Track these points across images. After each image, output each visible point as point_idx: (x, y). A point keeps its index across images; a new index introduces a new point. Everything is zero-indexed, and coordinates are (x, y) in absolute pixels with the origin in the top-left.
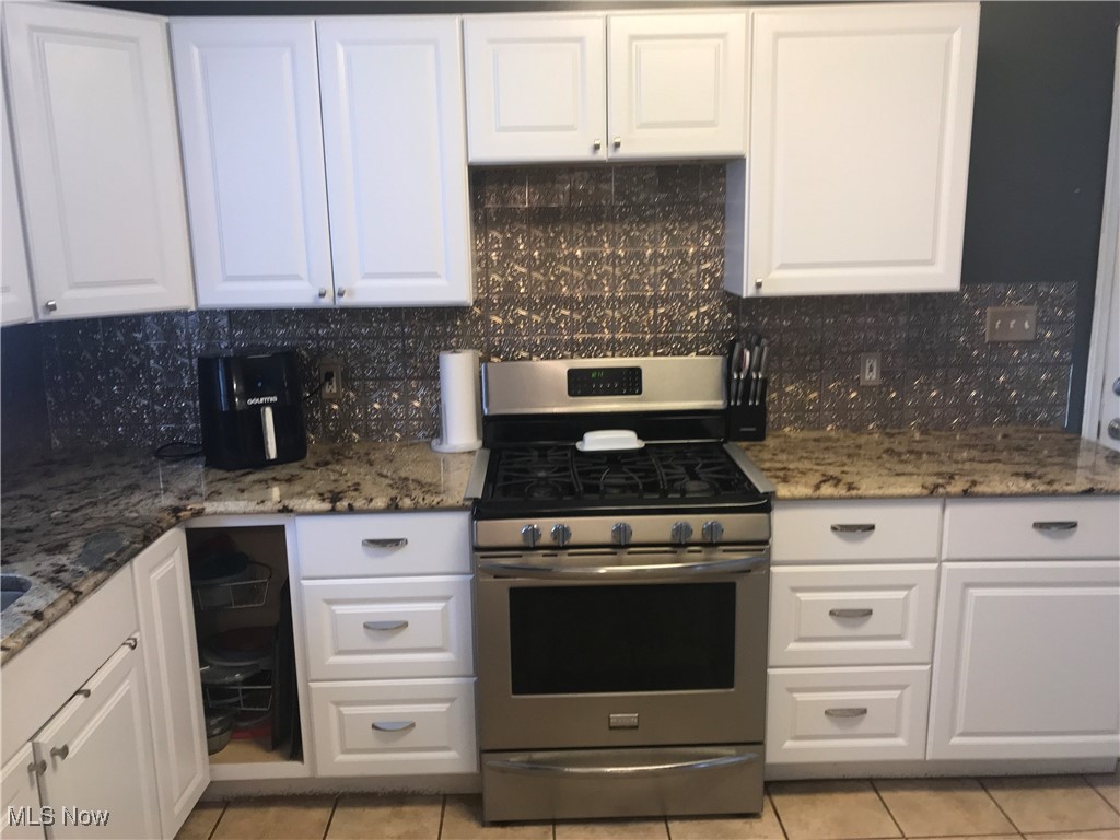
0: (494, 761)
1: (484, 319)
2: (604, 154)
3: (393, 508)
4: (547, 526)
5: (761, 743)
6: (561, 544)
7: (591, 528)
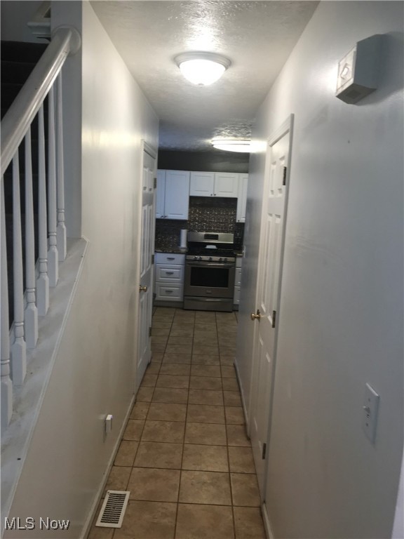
0: (186, 297)
1: (189, 224)
2: (213, 196)
3: (173, 253)
4: (198, 257)
5: (233, 298)
6: (200, 260)
7: (205, 258)
